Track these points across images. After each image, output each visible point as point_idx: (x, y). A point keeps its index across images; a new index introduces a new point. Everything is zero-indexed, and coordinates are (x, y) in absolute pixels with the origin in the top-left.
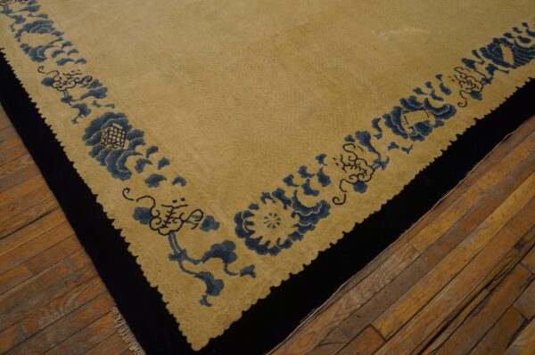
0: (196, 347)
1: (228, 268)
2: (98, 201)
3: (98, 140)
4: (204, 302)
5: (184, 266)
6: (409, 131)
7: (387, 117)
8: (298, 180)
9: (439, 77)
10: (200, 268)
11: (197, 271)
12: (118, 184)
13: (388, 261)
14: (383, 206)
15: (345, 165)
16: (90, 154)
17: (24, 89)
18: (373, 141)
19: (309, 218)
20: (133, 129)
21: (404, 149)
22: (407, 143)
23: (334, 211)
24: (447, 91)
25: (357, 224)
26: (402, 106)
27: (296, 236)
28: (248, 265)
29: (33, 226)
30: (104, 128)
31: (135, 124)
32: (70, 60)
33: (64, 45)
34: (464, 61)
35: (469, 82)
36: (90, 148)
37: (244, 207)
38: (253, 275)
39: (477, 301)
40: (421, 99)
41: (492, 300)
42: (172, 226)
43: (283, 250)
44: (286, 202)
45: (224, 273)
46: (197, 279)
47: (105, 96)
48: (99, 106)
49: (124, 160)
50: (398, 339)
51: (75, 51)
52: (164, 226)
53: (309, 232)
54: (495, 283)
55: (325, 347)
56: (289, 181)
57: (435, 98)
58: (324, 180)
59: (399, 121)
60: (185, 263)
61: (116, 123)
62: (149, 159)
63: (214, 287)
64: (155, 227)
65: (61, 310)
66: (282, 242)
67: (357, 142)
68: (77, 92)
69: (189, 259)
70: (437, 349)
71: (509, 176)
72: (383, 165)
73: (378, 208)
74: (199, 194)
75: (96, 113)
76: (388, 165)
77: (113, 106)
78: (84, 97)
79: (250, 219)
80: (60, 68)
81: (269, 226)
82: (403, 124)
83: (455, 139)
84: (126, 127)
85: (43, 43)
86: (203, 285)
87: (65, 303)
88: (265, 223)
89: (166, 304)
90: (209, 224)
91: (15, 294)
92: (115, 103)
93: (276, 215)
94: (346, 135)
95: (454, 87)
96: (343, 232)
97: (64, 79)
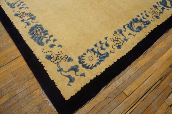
0: (67, 99)
1: (76, 74)
2: (34, 53)
3: (33, 33)
4: (69, 84)
5: (62, 73)
6: (135, 29)
7: (128, 25)
8: (99, 45)
9: (145, 11)
10: (67, 74)
11: (66, 75)
12: (40, 47)
13: (128, 71)
14: (127, 54)
15: (114, 40)
16: (31, 38)
17: (8, 17)
18: (123, 32)
19: (102, 57)
20: (44, 30)
21: (133, 35)
22: (134, 33)
23: (111, 55)
24: (148, 16)
25: (118, 59)
26: (133, 21)
27: (98, 63)
28: (83, 73)
29: (13, 62)
30: (35, 29)
31: (45, 28)
32: (23, 8)
33: (21, 3)
34: (154, 6)
35: (155, 13)
36: (31, 36)
37: (81, 54)
38: (84, 76)
39: (157, 84)
40: (139, 19)
41: (162, 84)
42: (58, 61)
43: (94, 68)
44: (95, 52)
45: (75, 75)
46: (66, 77)
47: (35, 19)
48: (33, 22)
49: (42, 40)
50: (131, 96)
51: (25, 5)
52: (55, 61)
53: (102, 62)
54: (163, 78)
55: (108, 99)
56: (96, 45)
57: (144, 18)
58: (107, 45)
60: (62, 72)
61: (39, 28)
62: (50, 39)
63: (72, 80)
64: (53, 61)
65: (23, 88)
66: (94, 65)
67: (118, 33)
68: (26, 18)
69: (64, 71)
70: (144, 99)
71: (168, 44)
72: (126, 40)
73: (125, 54)
74: (66, 50)
75: (32, 25)
76: (128, 40)
77: (38, 22)
78: (28, 19)
79: (83, 58)
80: (20, 10)
81: (89, 60)
82: (133, 27)
83: (150, 32)
84: (42, 29)
85: (14, 2)
86: (68, 79)
87: (24, 85)
88: (88, 59)
89: (56, 85)
90: (70, 60)
91: (9, 83)
93: (92, 57)
94: (114, 31)
95: (150, 15)
96: (114, 62)
97: (22, 14)
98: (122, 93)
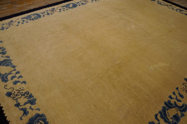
6: (171, 120)
9: (177, 89)
24: (182, 96)
26: (165, 106)
32: (19, 82)
33: (17, 73)
34: (185, 79)
40: (172, 101)
47: (35, 103)
48: (33, 110)
51: (21, 77)
57: (178, 100)
59: (165, 115)
61: (41, 120)
68: (22, 101)
75: (32, 114)
77: (39, 109)
78: (25, 104)
80: (14, 86)
82: (167, 116)
84: (46, 123)
85: (7, 72)
92: (40, 108)
95: (184, 94)
97: (16, 93)
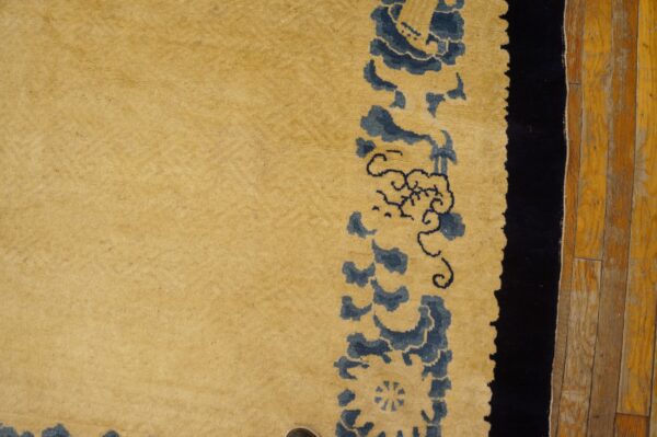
6: (432, 50)
7: (378, 48)
8: (362, 296)
13: (574, 309)
14: (506, 230)
15: (400, 206)
19: (428, 340)
21: (454, 94)
22: (447, 76)
23: (452, 299)
25: (496, 293)
27: (439, 387)
37: (335, 412)
43: (443, 422)
44: (380, 349)
53: (451, 366)
56: (350, 311)
58: (394, 260)
59: (401, 41)
66: (431, 414)
71: (615, 16)
72: (445, 154)
76: (455, 147)
79: (360, 422)
81: (393, 408)
83: (505, 7)
88: (384, 408)
93: (386, 383)
94: (353, 145)
96: (492, 324)
98: (618, 421)
